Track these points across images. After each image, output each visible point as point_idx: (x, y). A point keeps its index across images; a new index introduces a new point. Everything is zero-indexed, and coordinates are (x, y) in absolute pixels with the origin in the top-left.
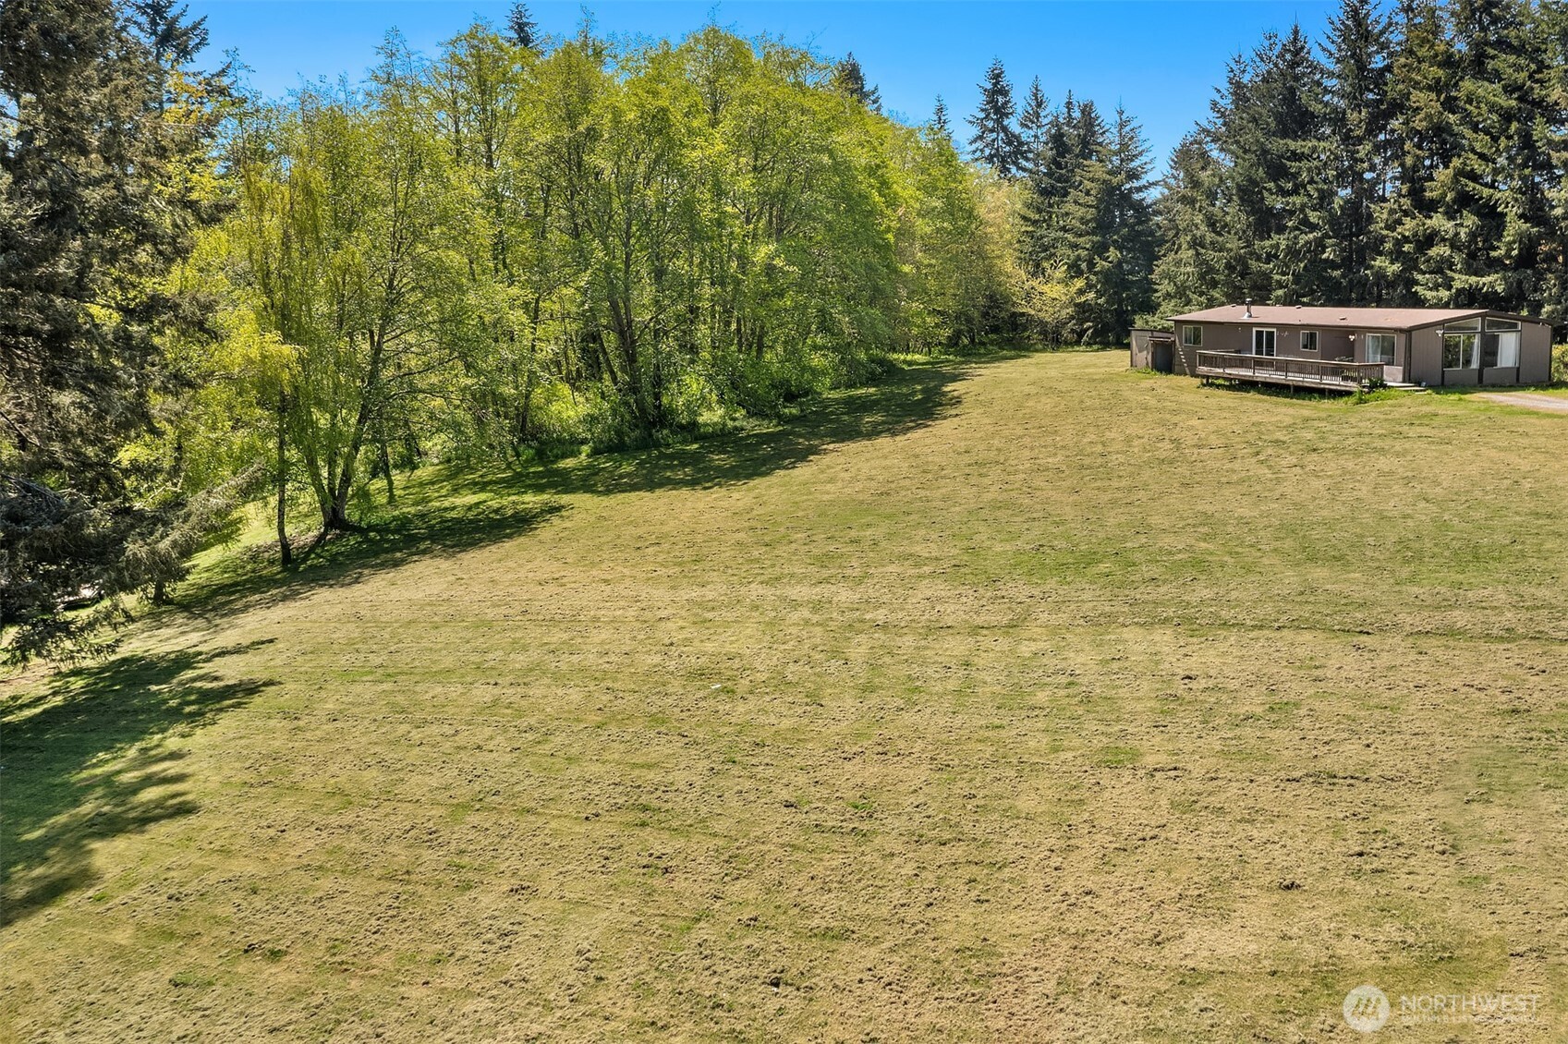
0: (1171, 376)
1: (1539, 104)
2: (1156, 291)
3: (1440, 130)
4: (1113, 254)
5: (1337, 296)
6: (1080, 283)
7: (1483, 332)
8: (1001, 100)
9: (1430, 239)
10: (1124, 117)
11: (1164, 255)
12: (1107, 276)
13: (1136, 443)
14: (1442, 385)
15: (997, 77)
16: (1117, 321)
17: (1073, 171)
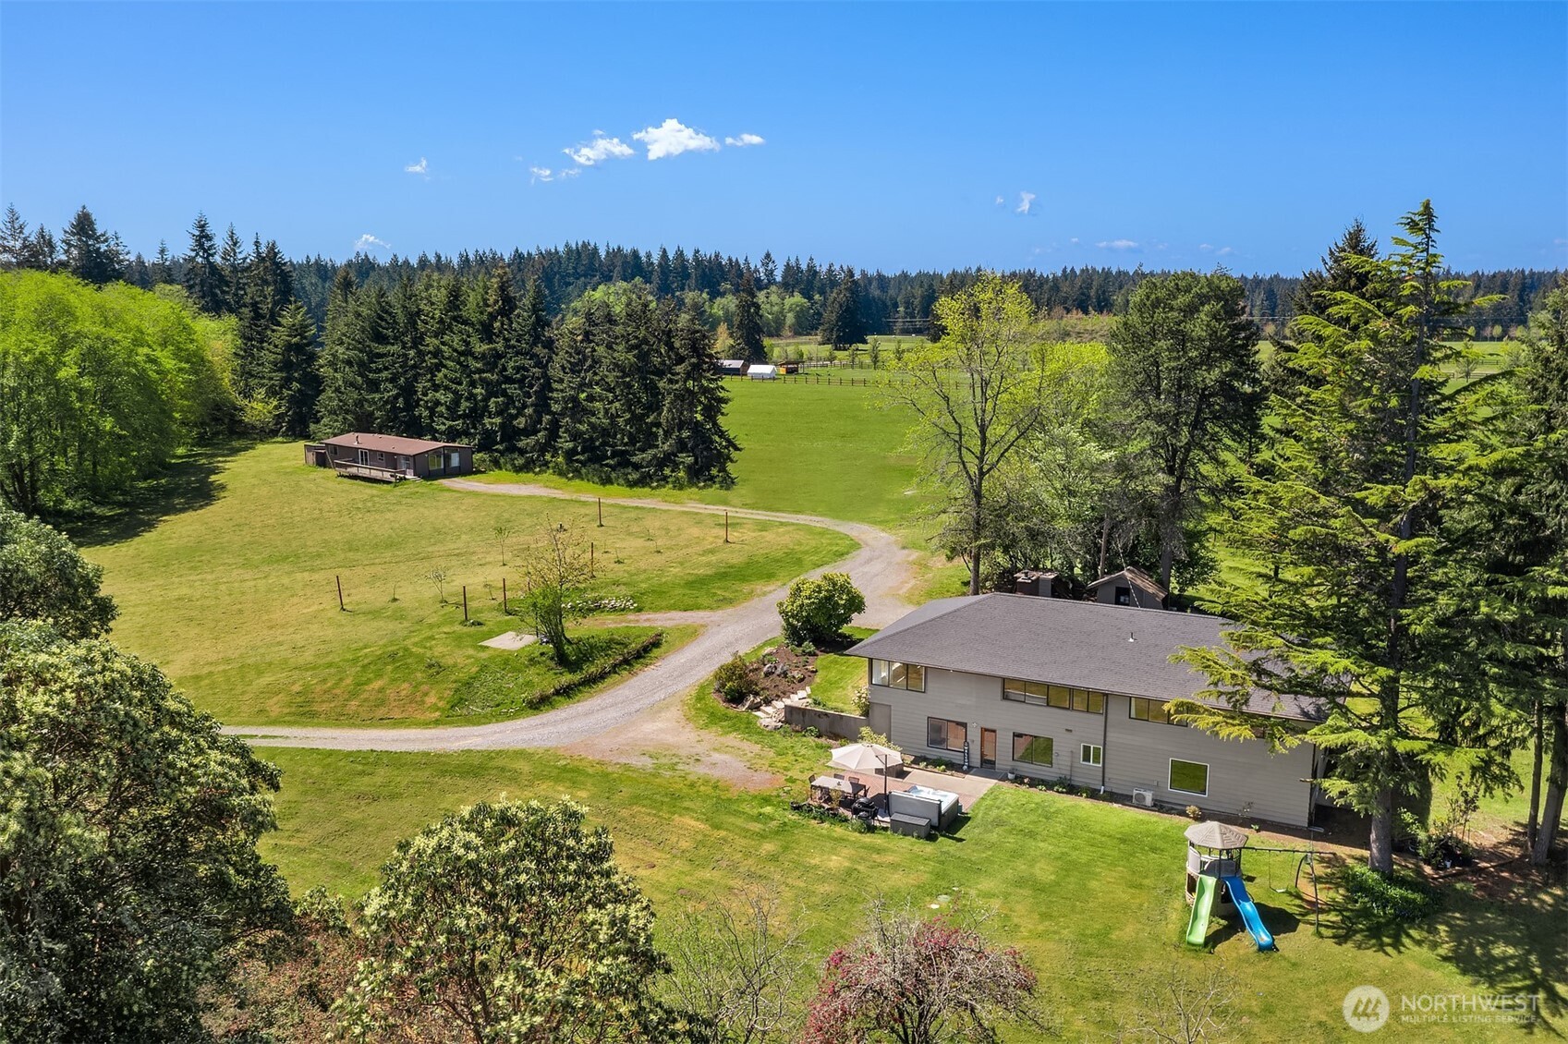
0: (327, 470)
4: (295, 385)
6: (275, 402)
7: (444, 454)
8: (207, 245)
11: (322, 391)
12: (291, 398)
14: (427, 476)
15: (202, 227)
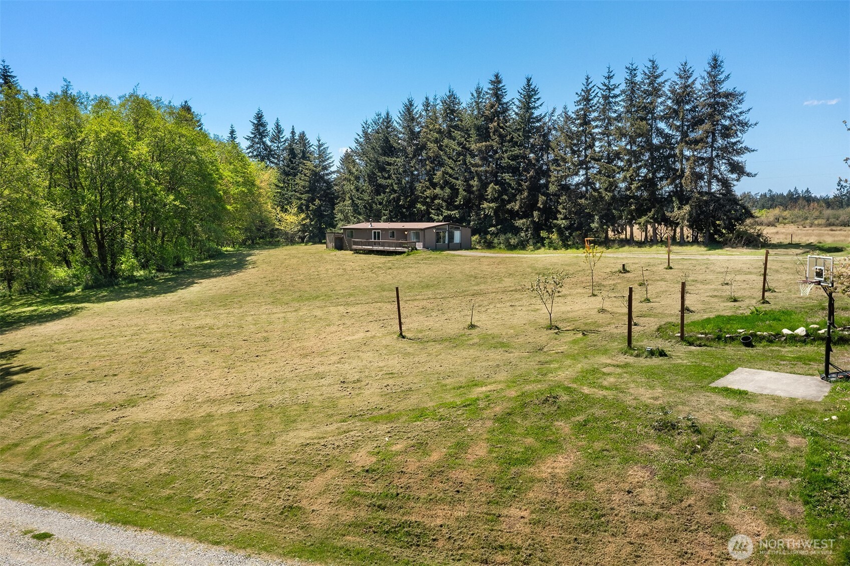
0: (342, 251)
1: (468, 149)
2: (336, 218)
3: (437, 156)
4: (317, 202)
5: (404, 219)
6: (303, 216)
7: (448, 230)
8: (262, 129)
9: (436, 197)
10: (320, 143)
11: (339, 203)
12: (314, 211)
13: (330, 271)
14: (435, 249)
15: (259, 118)
16: (319, 232)
17: (298, 165)
